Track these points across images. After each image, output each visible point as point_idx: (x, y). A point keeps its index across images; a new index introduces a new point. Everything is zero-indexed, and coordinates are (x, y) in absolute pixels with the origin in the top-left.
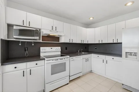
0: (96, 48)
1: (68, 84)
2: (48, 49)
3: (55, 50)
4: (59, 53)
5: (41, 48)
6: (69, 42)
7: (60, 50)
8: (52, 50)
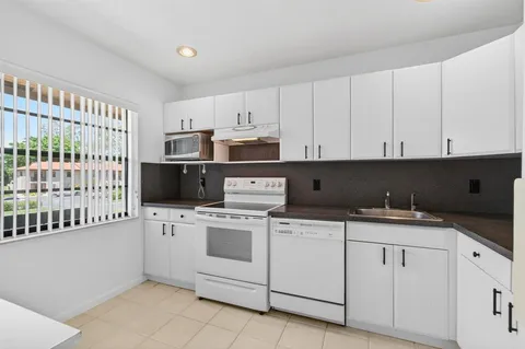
1: (262, 313)
3: (263, 189)
4: (280, 201)
5: (227, 180)
6: (303, 159)
7: (283, 189)
8: (255, 187)
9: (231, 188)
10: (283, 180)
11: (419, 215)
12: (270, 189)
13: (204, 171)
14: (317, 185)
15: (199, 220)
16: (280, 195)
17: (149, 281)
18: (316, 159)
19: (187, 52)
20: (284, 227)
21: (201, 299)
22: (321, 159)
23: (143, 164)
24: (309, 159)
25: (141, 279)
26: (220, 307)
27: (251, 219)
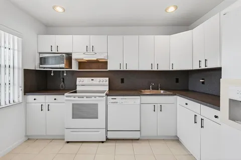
0: (203, 83)
1: (103, 142)
2: (87, 80)
3: (98, 83)
4: (107, 88)
5: (78, 79)
6: (119, 69)
7: (107, 83)
8: (94, 82)
9: (81, 83)
10: (107, 79)
11: (162, 92)
12: (101, 83)
13: (65, 74)
14: (122, 81)
15: (67, 100)
16: (106, 86)
17: (29, 139)
18: (125, 69)
19: (59, 9)
20: (114, 101)
21: (68, 142)
22: (127, 70)
23: (25, 70)
24: (122, 69)
25: (24, 139)
26: (81, 144)
27: (97, 98)
